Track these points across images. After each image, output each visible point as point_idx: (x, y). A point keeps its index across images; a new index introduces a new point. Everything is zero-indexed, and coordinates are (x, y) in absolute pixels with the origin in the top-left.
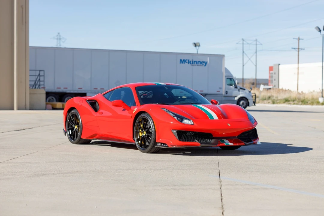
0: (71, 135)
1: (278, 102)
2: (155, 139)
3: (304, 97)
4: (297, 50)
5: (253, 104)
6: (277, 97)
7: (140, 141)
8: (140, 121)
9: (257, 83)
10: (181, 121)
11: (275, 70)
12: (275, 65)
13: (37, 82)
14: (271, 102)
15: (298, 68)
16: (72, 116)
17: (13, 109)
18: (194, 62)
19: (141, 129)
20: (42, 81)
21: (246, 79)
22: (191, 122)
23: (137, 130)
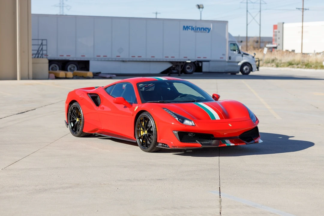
0: (72, 128)
1: (281, 65)
2: (157, 139)
3: (308, 61)
4: (302, 10)
5: (257, 70)
6: (281, 60)
7: (141, 140)
8: (141, 119)
9: (261, 41)
10: (183, 122)
11: (279, 29)
12: (279, 23)
13: (39, 51)
14: (275, 66)
15: (302, 26)
16: (74, 108)
17: (16, 79)
18: (198, 28)
19: (142, 128)
20: (45, 50)
21: (250, 37)
22: (192, 123)
23: (138, 128)
